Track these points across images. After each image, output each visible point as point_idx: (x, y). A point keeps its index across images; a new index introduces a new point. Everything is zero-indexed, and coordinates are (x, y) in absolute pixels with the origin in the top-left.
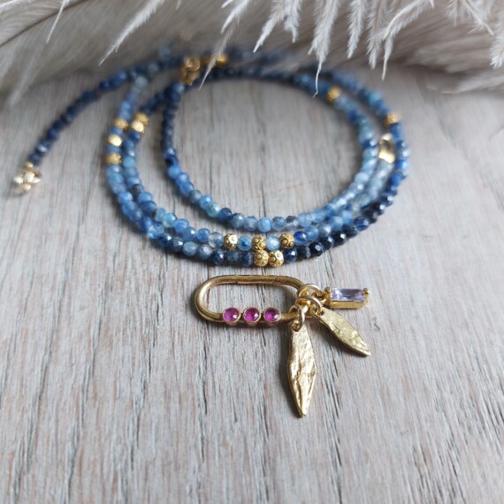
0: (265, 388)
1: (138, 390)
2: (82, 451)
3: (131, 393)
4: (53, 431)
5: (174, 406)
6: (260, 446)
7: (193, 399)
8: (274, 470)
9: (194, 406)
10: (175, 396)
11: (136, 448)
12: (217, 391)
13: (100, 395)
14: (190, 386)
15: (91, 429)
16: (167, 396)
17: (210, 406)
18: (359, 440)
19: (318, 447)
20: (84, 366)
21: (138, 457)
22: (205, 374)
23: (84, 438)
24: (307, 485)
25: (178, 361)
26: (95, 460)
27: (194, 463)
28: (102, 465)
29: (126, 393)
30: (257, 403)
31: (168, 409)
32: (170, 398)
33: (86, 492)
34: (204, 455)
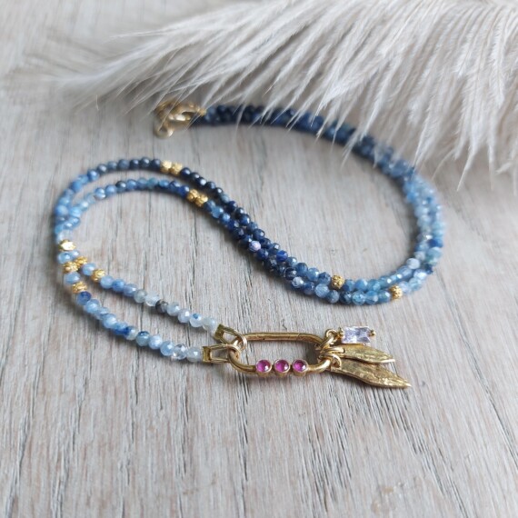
0: (188, 380)
1: (80, 385)
2: (32, 438)
3: (75, 387)
4: (8, 421)
5: (110, 398)
6: (181, 429)
7: (126, 392)
8: (191, 448)
9: (127, 397)
10: (111, 389)
11: (77, 433)
12: (147, 385)
13: (48, 390)
14: (124, 381)
15: (40, 418)
16: (104, 390)
17: (140, 397)
18: (264, 421)
19: (229, 428)
20: (35, 367)
21: (78, 440)
22: (137, 371)
23: (34, 426)
24: (218, 460)
25: (115, 361)
26: (43, 444)
27: (125, 444)
28: (48, 448)
29: (70, 389)
30: (180, 393)
31: (105, 400)
32: (106, 392)
33: (34, 471)
34: (134, 437)
